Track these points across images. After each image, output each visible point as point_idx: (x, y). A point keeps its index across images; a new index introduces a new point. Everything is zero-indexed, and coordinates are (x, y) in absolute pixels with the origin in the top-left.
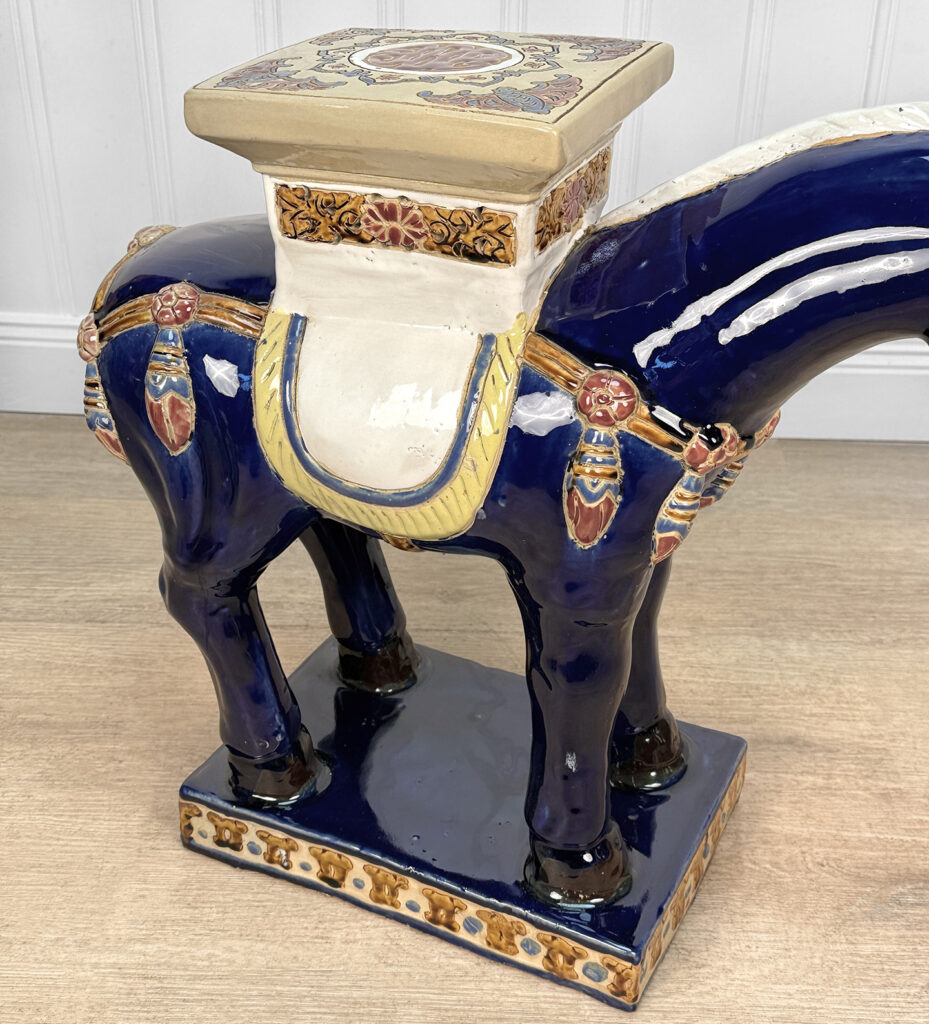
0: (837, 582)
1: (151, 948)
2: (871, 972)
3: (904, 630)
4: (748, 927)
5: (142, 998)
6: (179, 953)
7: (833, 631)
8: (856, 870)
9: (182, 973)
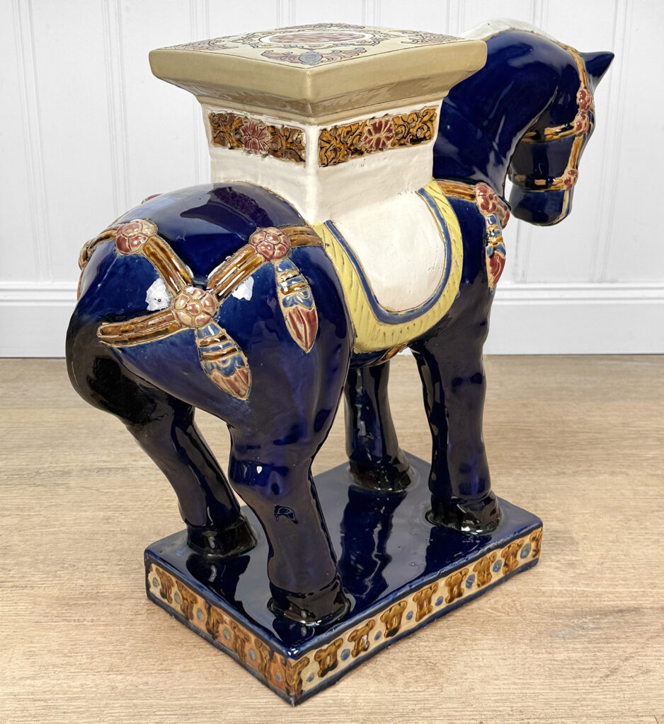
0: (532, 439)
1: (38, 682)
2: (564, 670)
3: (580, 466)
4: (476, 647)
5: (33, 713)
6: (58, 685)
7: (531, 468)
8: (552, 610)
9: (62, 696)
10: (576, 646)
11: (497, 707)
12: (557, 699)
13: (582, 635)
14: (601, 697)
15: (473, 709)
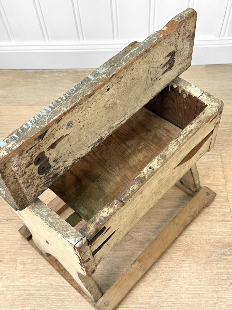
10: (222, 266)
11: (188, 301)
12: (211, 297)
13: (225, 259)
14: (227, 297)
15: (179, 302)
